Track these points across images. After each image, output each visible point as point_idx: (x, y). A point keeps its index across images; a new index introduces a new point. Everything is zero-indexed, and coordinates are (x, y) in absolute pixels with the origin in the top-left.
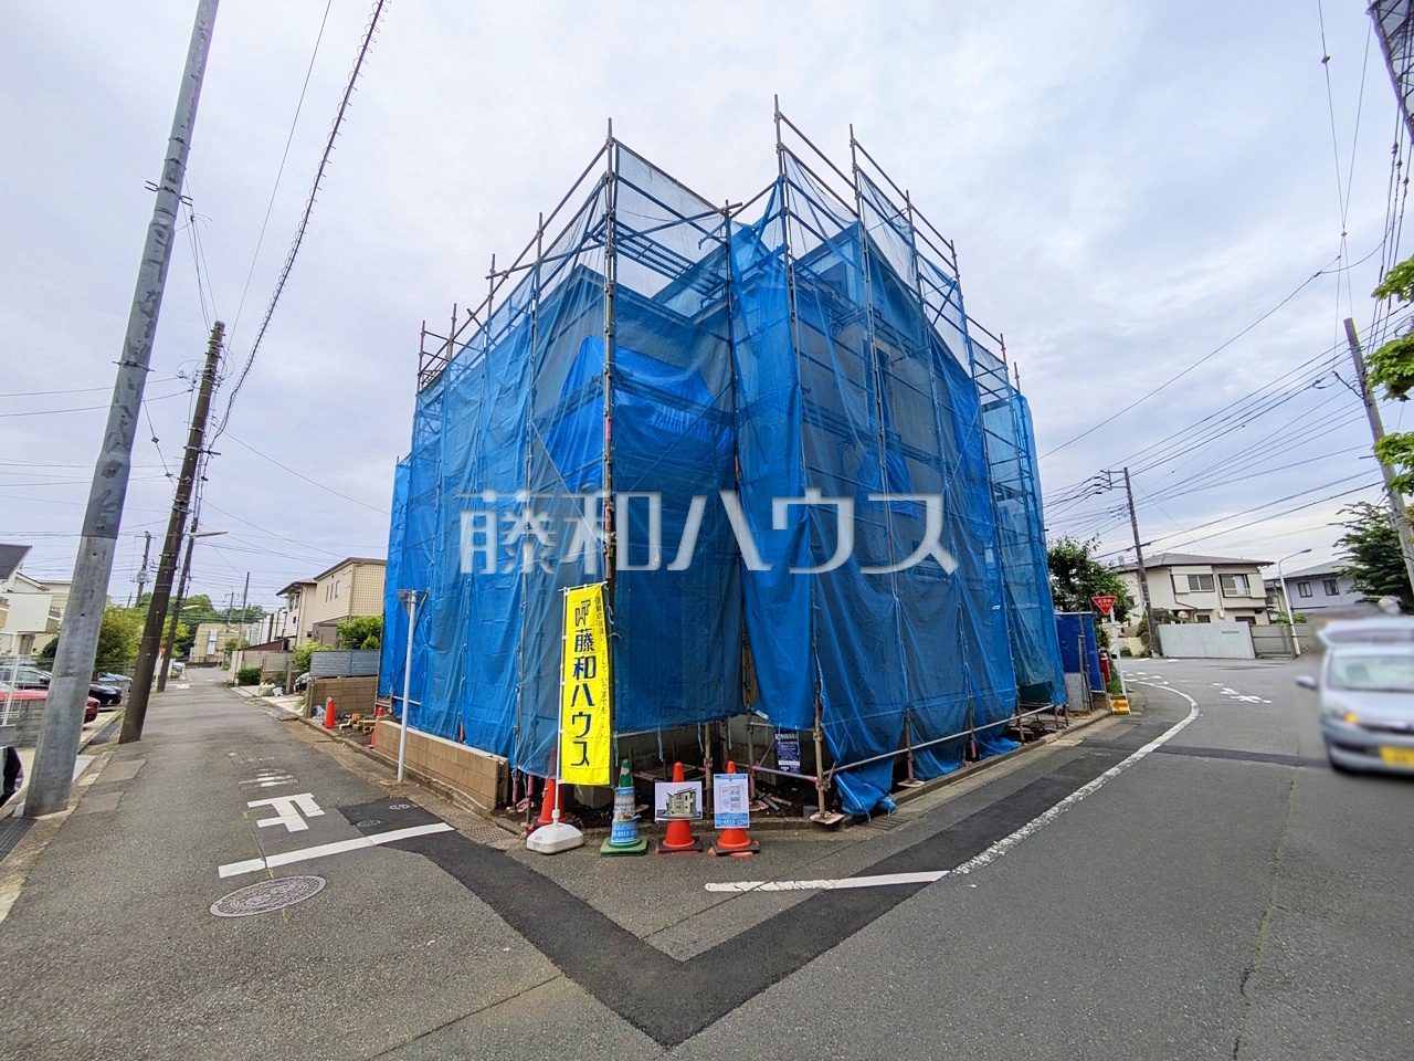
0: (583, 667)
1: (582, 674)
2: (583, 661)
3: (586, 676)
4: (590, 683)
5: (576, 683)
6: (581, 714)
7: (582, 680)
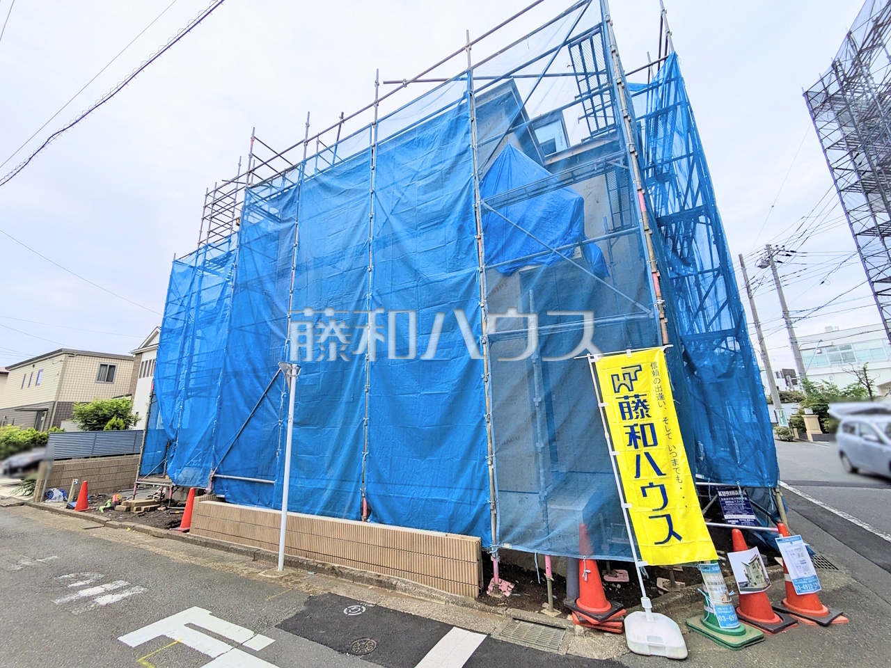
0: (640, 435)
1: (640, 442)
2: (637, 429)
3: (645, 444)
4: (653, 451)
5: (636, 452)
6: (651, 485)
7: (642, 450)
